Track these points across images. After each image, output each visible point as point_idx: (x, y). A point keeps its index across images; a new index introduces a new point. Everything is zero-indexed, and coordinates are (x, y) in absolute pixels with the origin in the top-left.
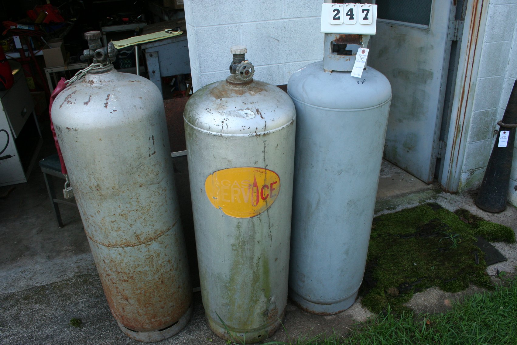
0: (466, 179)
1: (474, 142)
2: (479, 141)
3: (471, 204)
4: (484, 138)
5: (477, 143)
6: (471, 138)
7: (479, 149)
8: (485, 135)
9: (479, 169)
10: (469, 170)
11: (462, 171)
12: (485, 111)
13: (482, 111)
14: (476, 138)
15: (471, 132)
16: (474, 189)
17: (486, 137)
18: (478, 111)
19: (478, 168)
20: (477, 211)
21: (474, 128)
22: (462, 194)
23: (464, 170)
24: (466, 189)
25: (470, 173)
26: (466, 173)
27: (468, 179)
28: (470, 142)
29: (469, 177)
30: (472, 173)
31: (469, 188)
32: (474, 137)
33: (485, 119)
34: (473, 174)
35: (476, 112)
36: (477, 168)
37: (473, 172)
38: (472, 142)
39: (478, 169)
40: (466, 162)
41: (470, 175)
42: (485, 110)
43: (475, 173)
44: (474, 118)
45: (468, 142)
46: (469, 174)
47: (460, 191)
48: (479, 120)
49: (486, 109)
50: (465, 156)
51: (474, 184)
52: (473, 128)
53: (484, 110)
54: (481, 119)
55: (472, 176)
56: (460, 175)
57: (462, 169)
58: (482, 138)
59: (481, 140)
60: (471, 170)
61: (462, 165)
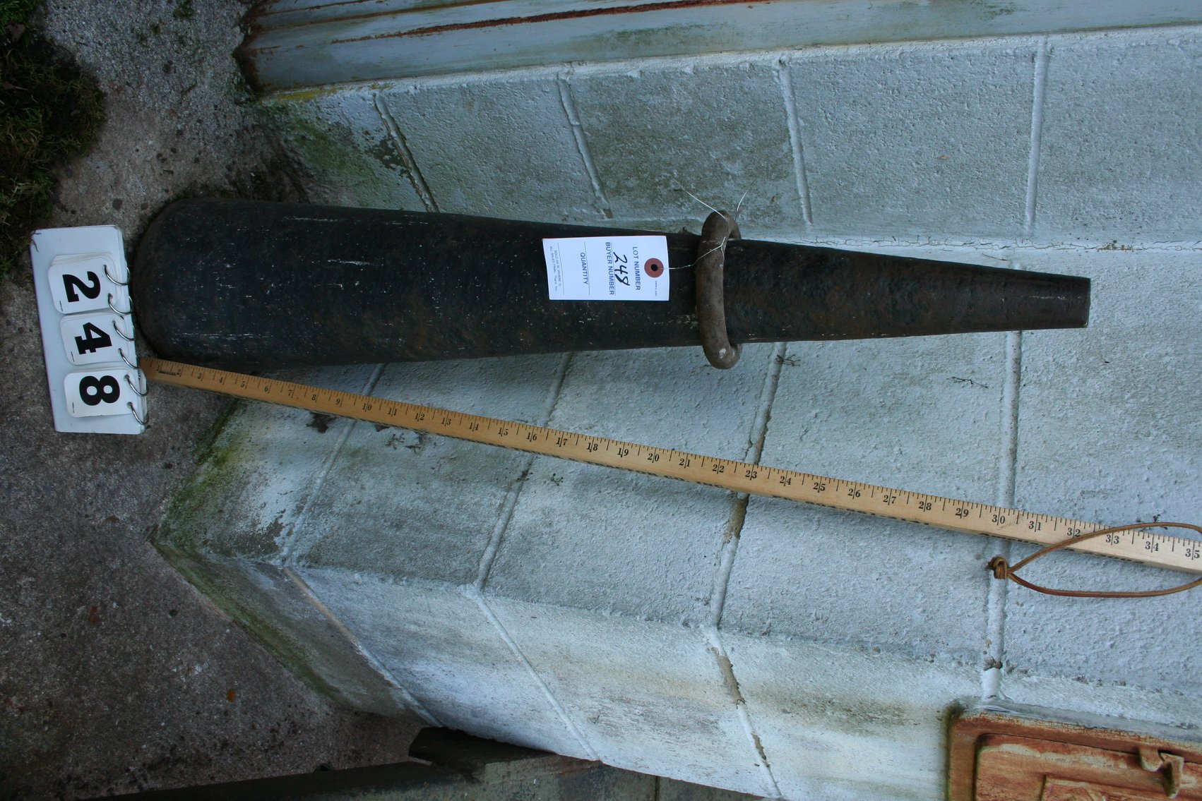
0: (344, 123)
1: (577, 118)
2: (582, 148)
3: (181, 168)
4: (611, 184)
5: (571, 144)
6: (596, 84)
7: (535, 162)
8: (632, 182)
9: (425, 195)
10: (398, 130)
11: (381, 83)
12: (785, 147)
13: (791, 123)
14: (599, 120)
15: (635, 74)
16: (310, 193)
17: (617, 191)
18: (786, 94)
19: (427, 189)
20: (117, 204)
21: (665, 90)
22: (250, 121)
23: (386, 91)
24: (291, 138)
25: (383, 143)
26: (375, 114)
27: (346, 135)
28: (569, 87)
29: (359, 139)
30: (389, 152)
31: (304, 156)
32: (603, 108)
33: (732, 157)
34: (387, 163)
35: (784, 80)
36: (422, 179)
37: (398, 160)
38: (573, 104)
39: (421, 186)
40: (440, 90)
41: (371, 144)
42: (795, 148)
43: (394, 175)
44: (736, 72)
45: (568, 73)
46: (379, 138)
47: (268, 102)
48: (726, 115)
49: (801, 150)
50: (473, 78)
51: (331, 182)
52: (662, 83)
53: (793, 140)
54: (732, 128)
55: (371, 159)
56: (358, 76)
57: (394, 82)
58: (607, 170)
59: (591, 157)
60: (403, 138)
61: (415, 75)
